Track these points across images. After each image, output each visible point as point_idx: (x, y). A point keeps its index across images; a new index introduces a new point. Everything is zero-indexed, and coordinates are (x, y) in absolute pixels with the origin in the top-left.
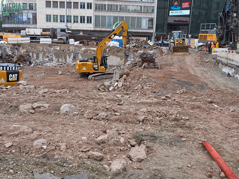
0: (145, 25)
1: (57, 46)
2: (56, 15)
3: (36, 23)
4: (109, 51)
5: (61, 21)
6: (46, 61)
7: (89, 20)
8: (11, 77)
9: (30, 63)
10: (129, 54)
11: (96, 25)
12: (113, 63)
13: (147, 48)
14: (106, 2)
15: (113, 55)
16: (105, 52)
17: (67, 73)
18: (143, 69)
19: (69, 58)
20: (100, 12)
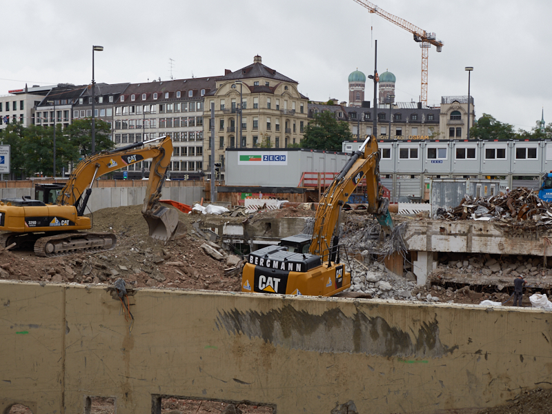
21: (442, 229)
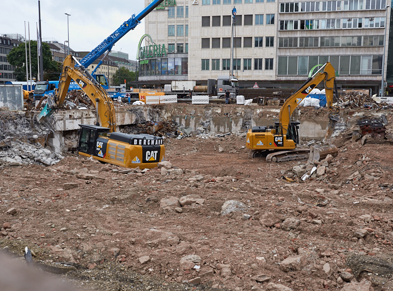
0: (367, 68)
1: (217, 108)
2: (217, 59)
3: (187, 72)
4: (302, 113)
5: (224, 69)
6: (200, 131)
7: (269, 64)
8: (149, 154)
9: (177, 134)
10: (338, 119)
11: (280, 72)
12: (308, 134)
13: (371, 108)
14: (297, 34)
15: (308, 121)
16: (295, 116)
17: (231, 150)
18: (364, 144)
19: (236, 126)
20: (288, 50)
21: (70, 116)
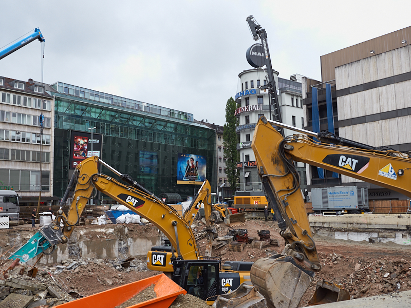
0: (35, 183)
1: (27, 233)
12: (141, 252)
15: (141, 238)
16: (123, 234)
19: (63, 253)
